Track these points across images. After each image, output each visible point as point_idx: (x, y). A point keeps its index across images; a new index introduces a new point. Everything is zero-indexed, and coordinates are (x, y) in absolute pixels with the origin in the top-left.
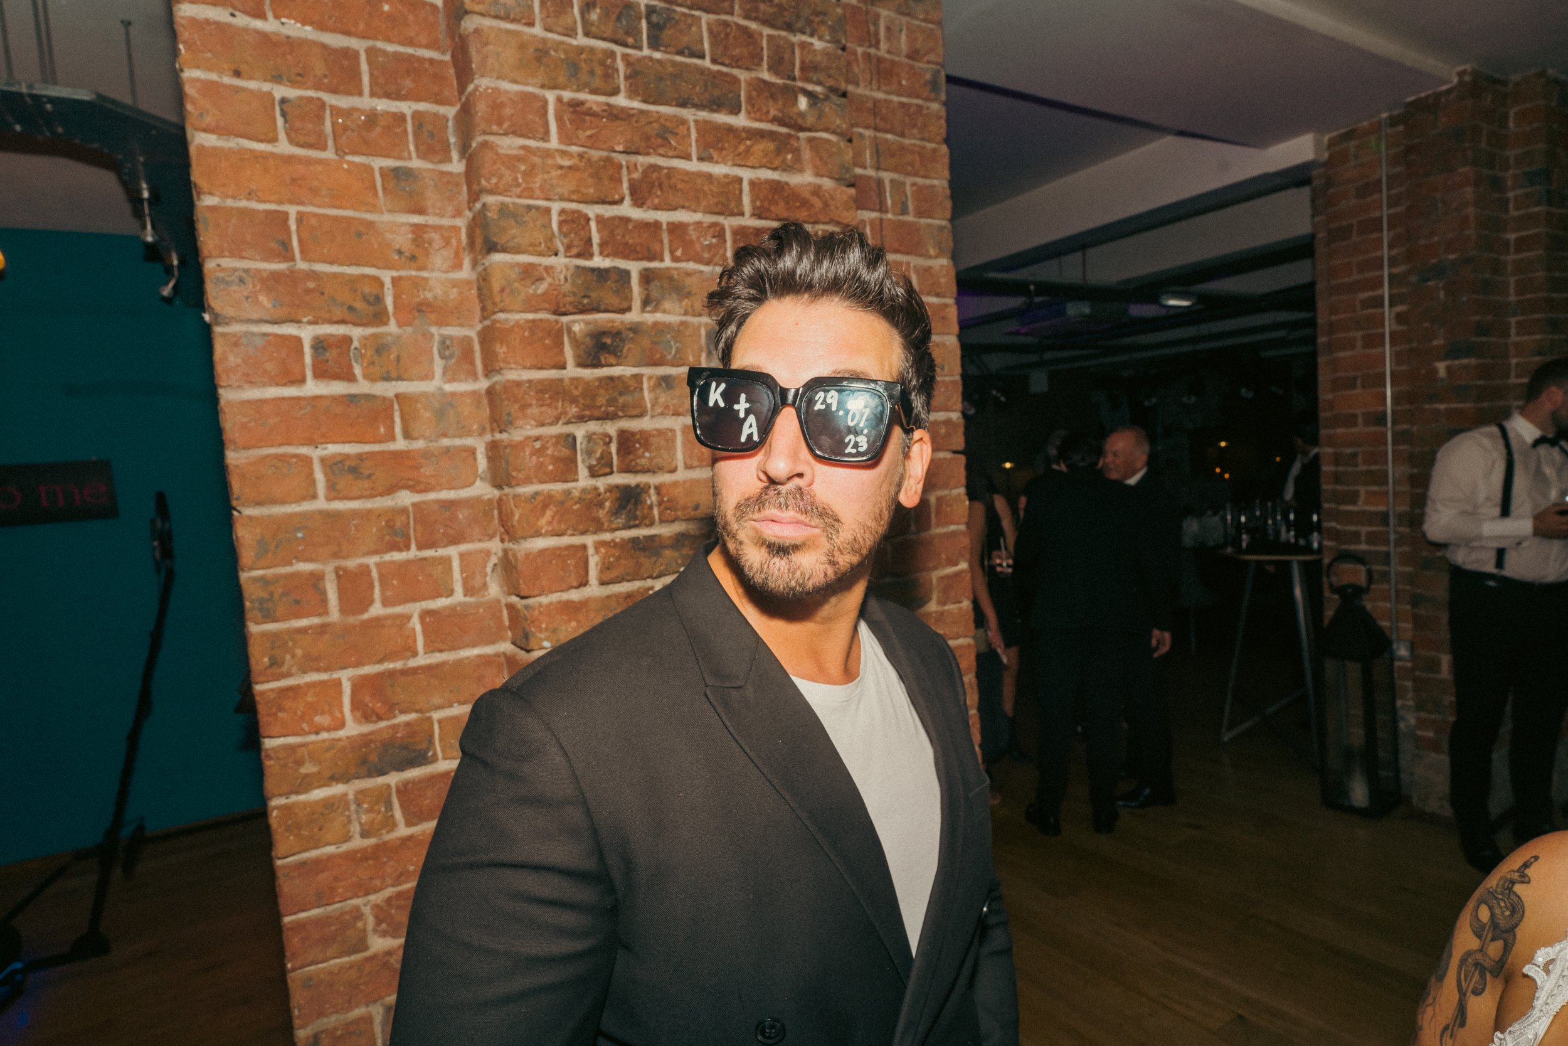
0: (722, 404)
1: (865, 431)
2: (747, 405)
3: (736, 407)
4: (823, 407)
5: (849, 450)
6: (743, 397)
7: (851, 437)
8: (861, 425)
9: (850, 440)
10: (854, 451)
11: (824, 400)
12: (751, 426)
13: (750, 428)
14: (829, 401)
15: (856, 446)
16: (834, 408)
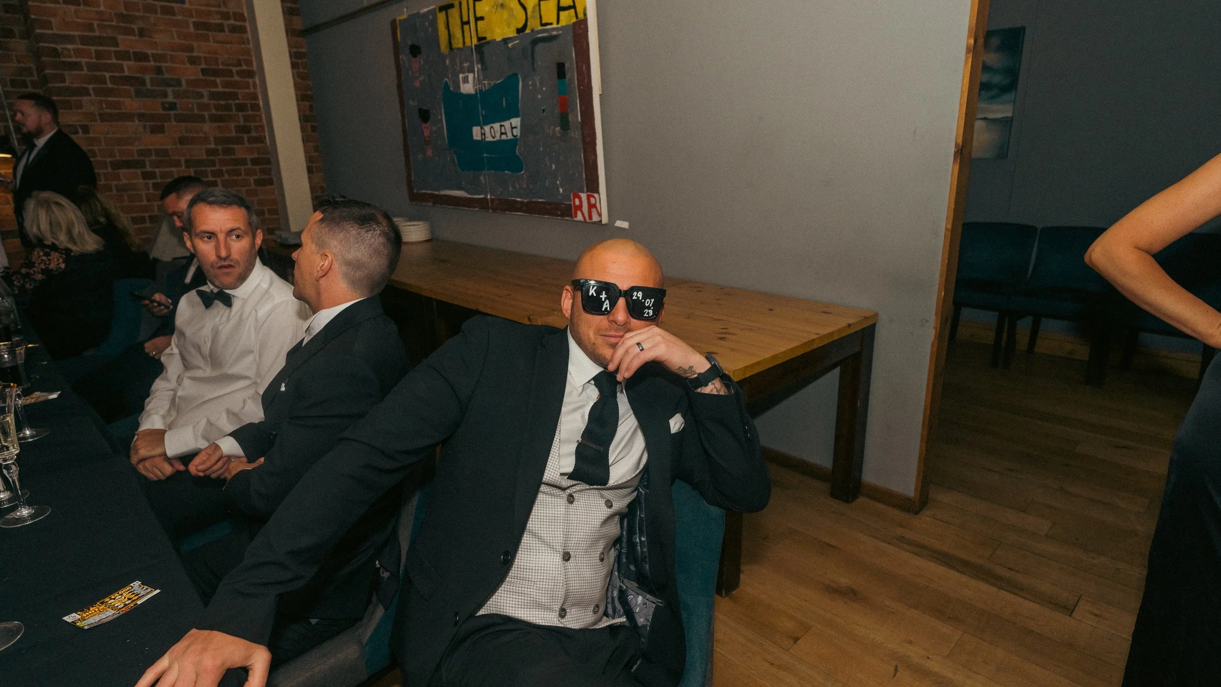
0: (595, 295)
1: (652, 308)
2: (606, 296)
3: (601, 296)
4: (636, 298)
5: (645, 315)
6: (604, 292)
7: (647, 310)
8: (651, 306)
9: (646, 312)
10: (647, 316)
11: (637, 295)
12: (607, 304)
13: (606, 305)
14: (638, 296)
15: (648, 314)
16: (640, 299)
